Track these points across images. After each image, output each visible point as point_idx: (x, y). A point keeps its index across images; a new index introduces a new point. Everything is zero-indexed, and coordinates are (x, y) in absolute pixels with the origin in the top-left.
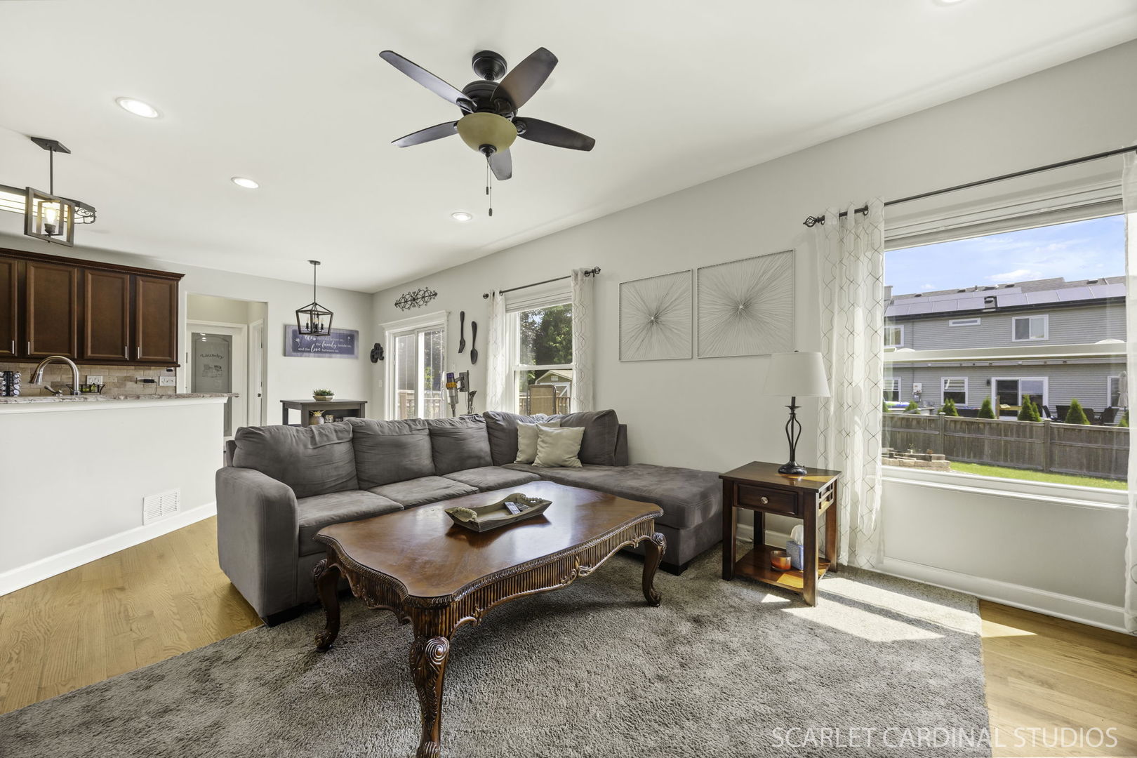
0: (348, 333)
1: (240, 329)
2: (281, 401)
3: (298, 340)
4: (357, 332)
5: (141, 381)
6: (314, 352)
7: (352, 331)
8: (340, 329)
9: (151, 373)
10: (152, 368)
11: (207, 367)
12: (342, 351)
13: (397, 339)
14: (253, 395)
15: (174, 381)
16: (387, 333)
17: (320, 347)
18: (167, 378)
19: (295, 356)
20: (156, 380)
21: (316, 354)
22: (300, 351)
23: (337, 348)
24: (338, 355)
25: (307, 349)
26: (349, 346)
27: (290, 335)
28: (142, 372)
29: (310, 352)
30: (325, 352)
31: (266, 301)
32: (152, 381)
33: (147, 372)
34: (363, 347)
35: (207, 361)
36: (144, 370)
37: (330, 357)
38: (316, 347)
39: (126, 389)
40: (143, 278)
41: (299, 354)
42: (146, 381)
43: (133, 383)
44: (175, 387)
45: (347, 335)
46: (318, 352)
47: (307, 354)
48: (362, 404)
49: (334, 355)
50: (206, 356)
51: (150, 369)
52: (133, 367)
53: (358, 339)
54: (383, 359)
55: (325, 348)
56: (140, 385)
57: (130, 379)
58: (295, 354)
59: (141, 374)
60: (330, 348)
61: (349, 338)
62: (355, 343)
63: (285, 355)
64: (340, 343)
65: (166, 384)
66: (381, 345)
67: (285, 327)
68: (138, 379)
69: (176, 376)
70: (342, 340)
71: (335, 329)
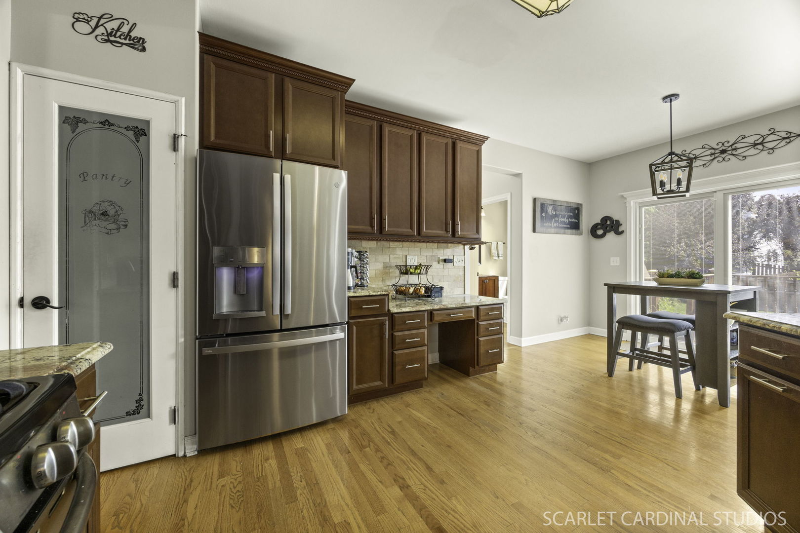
3: (544, 213)
4: (581, 205)
7: (578, 204)
8: (570, 203)
9: (449, 252)
12: (571, 227)
15: (464, 261)
16: (632, 203)
17: (559, 222)
18: (459, 257)
19: (542, 233)
21: (556, 230)
22: (545, 227)
23: (569, 223)
25: (550, 224)
26: (576, 221)
27: (539, 209)
28: (442, 251)
29: (552, 228)
31: (519, 172)
32: (449, 261)
33: (446, 251)
34: (585, 221)
36: (444, 248)
37: (564, 234)
38: (556, 222)
41: (545, 230)
42: (444, 261)
43: (437, 263)
45: (575, 209)
46: (557, 227)
47: (550, 230)
49: (566, 231)
51: (447, 248)
52: (436, 245)
53: (582, 212)
55: (562, 223)
56: (442, 265)
57: (434, 259)
58: (542, 230)
59: (442, 253)
60: (565, 223)
61: (576, 212)
62: (581, 216)
63: (534, 232)
64: (571, 217)
65: (458, 264)
66: (615, 218)
67: (535, 200)
68: (440, 258)
69: (464, 255)
70: (571, 214)
71: (567, 202)
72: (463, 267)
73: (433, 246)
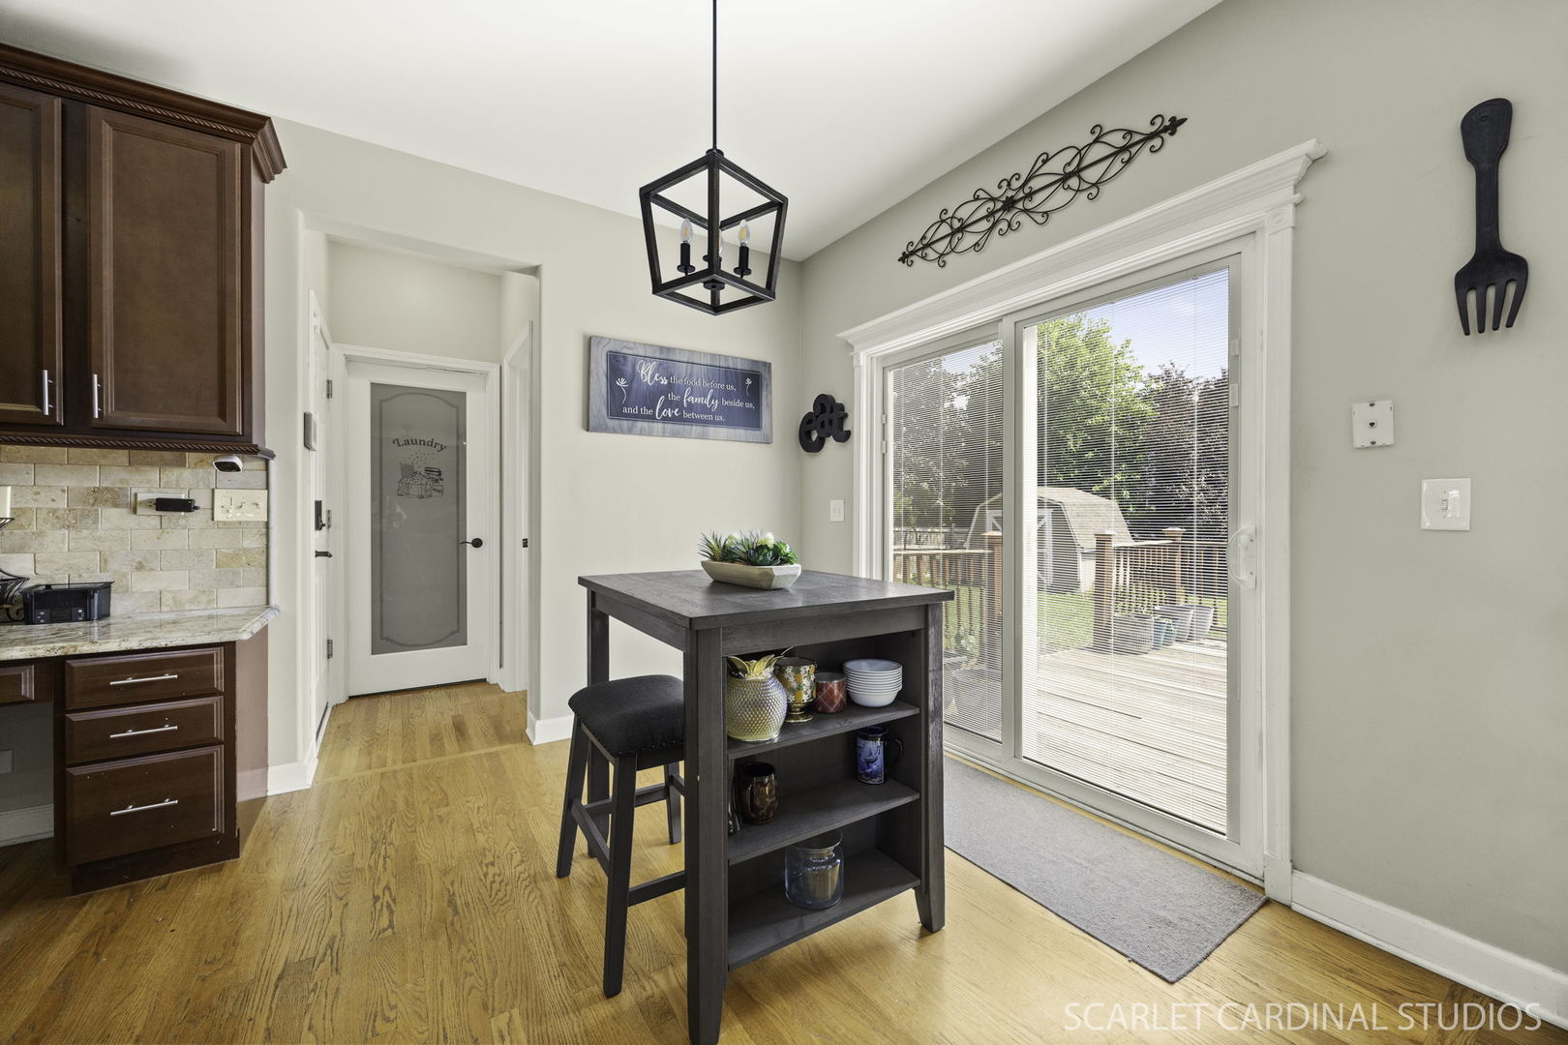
0: (746, 367)
1: (484, 375)
2: (582, 581)
3: (622, 383)
4: (767, 365)
5: (149, 504)
6: (665, 419)
7: (756, 362)
8: (726, 357)
9: (188, 478)
10: (191, 457)
11: (409, 472)
12: (731, 419)
13: (891, 376)
14: (514, 542)
15: (263, 505)
16: (863, 359)
17: (679, 405)
18: (239, 496)
19: (614, 431)
20: (201, 500)
21: (669, 426)
22: (628, 416)
23: (721, 409)
24: (723, 431)
25: (645, 411)
26: (749, 405)
27: (600, 367)
28: (153, 474)
29: (651, 418)
30: (691, 421)
31: (535, 263)
32: (186, 506)
33: (173, 474)
34: (784, 407)
35: (407, 454)
36: (163, 465)
37: (703, 437)
38: (668, 404)
39: (100, 533)
40: (121, 118)
41: (625, 423)
42: (164, 505)
43: (124, 511)
44: (267, 524)
45: (746, 374)
46: (673, 420)
47: (645, 424)
48: (927, 609)
49: (712, 430)
50: (407, 443)
51: (182, 464)
52: (122, 455)
53: (769, 385)
54: (844, 437)
55: (691, 407)
56: (151, 518)
57: (113, 498)
58: (613, 423)
59: (153, 481)
60: (704, 409)
61: (749, 382)
62: (764, 394)
63: (588, 430)
64: (728, 395)
65: (234, 516)
66: (838, 401)
67: (589, 343)
68: (140, 497)
69: (268, 488)
70: (731, 388)
71: (713, 356)
72: (263, 525)
73: (104, 456)
